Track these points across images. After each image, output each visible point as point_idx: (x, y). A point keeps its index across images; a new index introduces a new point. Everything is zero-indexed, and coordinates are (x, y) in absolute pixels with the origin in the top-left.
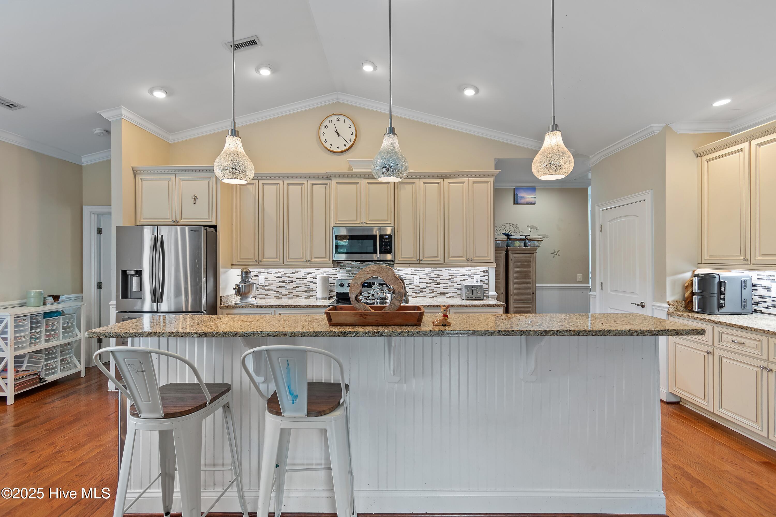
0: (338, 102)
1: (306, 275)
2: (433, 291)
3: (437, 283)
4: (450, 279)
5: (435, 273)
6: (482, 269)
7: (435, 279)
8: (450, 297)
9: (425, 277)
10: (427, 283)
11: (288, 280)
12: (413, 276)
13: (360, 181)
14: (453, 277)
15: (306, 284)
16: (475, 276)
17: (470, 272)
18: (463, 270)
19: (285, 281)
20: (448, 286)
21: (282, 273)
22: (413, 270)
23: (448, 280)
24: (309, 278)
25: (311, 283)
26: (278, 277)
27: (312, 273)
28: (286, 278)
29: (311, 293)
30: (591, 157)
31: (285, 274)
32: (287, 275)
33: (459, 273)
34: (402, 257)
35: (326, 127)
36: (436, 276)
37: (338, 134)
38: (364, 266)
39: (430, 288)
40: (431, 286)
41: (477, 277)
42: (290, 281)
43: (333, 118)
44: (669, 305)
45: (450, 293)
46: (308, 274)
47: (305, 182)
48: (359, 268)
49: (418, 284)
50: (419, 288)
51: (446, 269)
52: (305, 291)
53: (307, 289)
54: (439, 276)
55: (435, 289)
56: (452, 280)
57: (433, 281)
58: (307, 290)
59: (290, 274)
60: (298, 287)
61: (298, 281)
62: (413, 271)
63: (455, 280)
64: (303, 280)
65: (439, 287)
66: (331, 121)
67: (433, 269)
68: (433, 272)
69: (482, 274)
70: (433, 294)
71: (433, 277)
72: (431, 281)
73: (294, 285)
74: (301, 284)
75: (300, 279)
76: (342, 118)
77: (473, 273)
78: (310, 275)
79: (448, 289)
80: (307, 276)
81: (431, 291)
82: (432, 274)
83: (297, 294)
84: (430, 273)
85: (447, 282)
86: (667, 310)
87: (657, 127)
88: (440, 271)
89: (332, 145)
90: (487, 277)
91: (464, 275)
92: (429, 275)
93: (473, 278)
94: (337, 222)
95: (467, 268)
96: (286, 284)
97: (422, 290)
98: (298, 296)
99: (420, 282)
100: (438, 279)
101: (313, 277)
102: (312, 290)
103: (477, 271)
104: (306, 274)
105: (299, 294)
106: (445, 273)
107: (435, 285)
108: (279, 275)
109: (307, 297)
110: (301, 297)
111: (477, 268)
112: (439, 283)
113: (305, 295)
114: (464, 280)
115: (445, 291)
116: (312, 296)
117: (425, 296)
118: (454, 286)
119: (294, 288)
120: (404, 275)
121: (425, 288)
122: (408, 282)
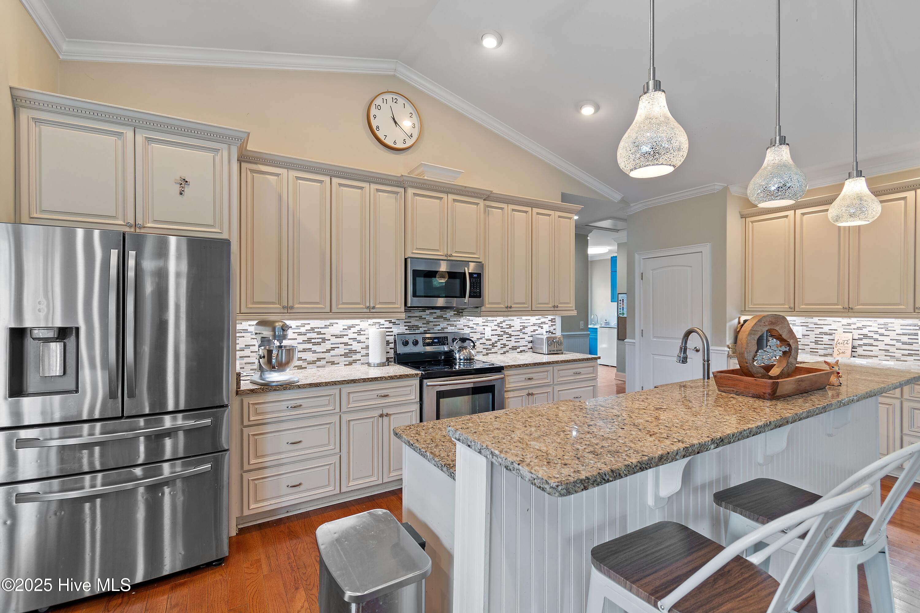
0: (394, 76)
1: (346, 329)
2: (505, 345)
3: (508, 336)
4: (521, 330)
5: (507, 323)
6: (550, 317)
7: (507, 330)
8: (521, 352)
9: (496, 328)
10: (499, 335)
11: (318, 338)
12: (484, 327)
13: (444, 196)
15: (346, 344)
16: (544, 326)
17: (539, 322)
18: (533, 320)
19: (313, 341)
20: (519, 339)
21: (308, 327)
22: (484, 319)
23: (519, 331)
24: (351, 333)
25: (353, 341)
26: (300, 334)
27: (356, 326)
28: (314, 335)
29: (355, 357)
30: (632, 205)
31: (313, 329)
32: (316, 330)
33: (529, 323)
34: (489, 304)
35: (379, 107)
36: (508, 326)
37: (396, 122)
38: (427, 315)
39: (502, 342)
40: (502, 339)
41: (546, 327)
42: (320, 340)
43: (389, 97)
44: (729, 348)
45: (521, 346)
46: (350, 328)
47: (365, 185)
48: (421, 318)
49: (490, 337)
50: (490, 343)
51: (517, 318)
52: (346, 355)
53: (347, 351)
54: (510, 327)
55: (507, 343)
56: (523, 331)
57: (504, 332)
58: (347, 353)
59: (321, 328)
60: (333, 349)
61: (334, 340)
62: (484, 321)
63: (526, 330)
64: (341, 337)
65: (511, 340)
66: (385, 101)
67: (505, 319)
68: (504, 321)
69: (550, 323)
70: (505, 350)
71: (505, 328)
72: (502, 333)
73: (327, 346)
74: (338, 344)
75: (337, 336)
76: (401, 101)
77: (542, 323)
78: (353, 330)
79: (519, 342)
80: (347, 332)
81: (503, 346)
82: (504, 325)
83: (332, 359)
84: (501, 323)
85: (518, 333)
86: (727, 353)
87: (718, 186)
88: (512, 320)
89: (386, 136)
90: (554, 327)
91: (534, 325)
92: (501, 325)
93: (543, 328)
94: (414, 252)
95: (537, 317)
96: (314, 344)
97: (493, 345)
98: (333, 363)
99: (491, 335)
100: (510, 331)
101: (357, 332)
102: (355, 352)
103: (546, 320)
104: (346, 327)
105: (336, 359)
106: (516, 322)
107: (507, 337)
108: (303, 330)
109: (347, 363)
110: (339, 363)
111: (546, 317)
112: (511, 336)
113: (345, 361)
114: (534, 331)
115: (517, 344)
116: (355, 361)
117: (497, 353)
118: (524, 338)
119: (328, 351)
120: (474, 326)
121: (496, 342)
122: (479, 336)
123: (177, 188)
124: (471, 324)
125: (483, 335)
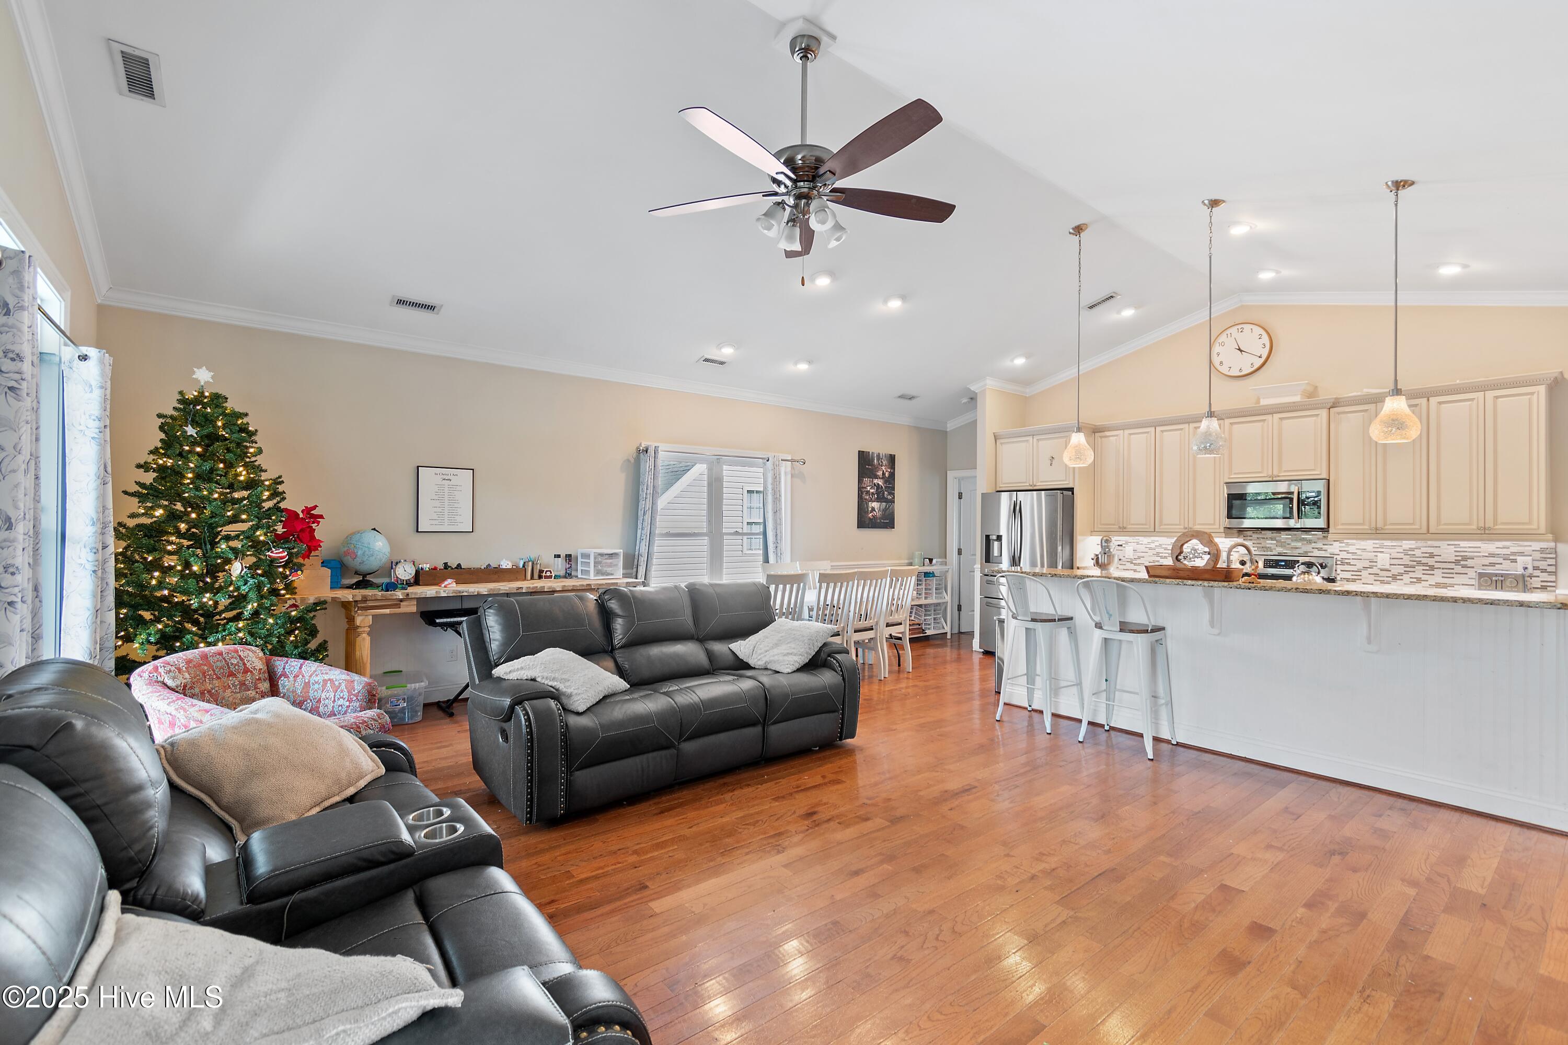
0: (1242, 306)
2: (1419, 580)
3: (1428, 568)
4: (1457, 562)
5: (1424, 550)
6: (1539, 546)
7: (1424, 560)
9: (1401, 555)
10: (1406, 566)
11: (1165, 553)
12: (1376, 554)
13: (1269, 417)
14: (1465, 558)
16: (1520, 559)
17: (1507, 551)
18: (1485, 547)
19: (1161, 555)
20: (1453, 573)
21: (1157, 544)
22: (1376, 544)
23: (1454, 562)
26: (1151, 548)
28: (1161, 550)
31: (1160, 545)
32: (1163, 546)
33: (1480, 552)
34: (1343, 524)
35: (1222, 344)
36: (1427, 555)
37: (1241, 351)
39: (1412, 575)
40: (1414, 572)
41: (1524, 561)
43: (1234, 330)
47: (1185, 426)
49: (1387, 567)
50: (1390, 574)
51: (1448, 545)
54: (1432, 556)
55: (1424, 577)
56: (1462, 563)
57: (1419, 563)
62: (1378, 546)
63: (1469, 563)
65: (1433, 575)
66: (1229, 335)
67: (1420, 544)
68: (1418, 548)
69: (1539, 555)
71: (1420, 557)
72: (1415, 563)
76: (1247, 327)
77: (1514, 553)
79: (1453, 578)
81: (1415, 580)
82: (1417, 552)
84: (1412, 549)
85: (1452, 566)
88: (1436, 547)
89: (1231, 367)
90: (1552, 562)
91: (1492, 555)
92: (1410, 553)
93: (1516, 562)
94: (1232, 477)
95: (1501, 545)
96: (1162, 557)
97: (1394, 577)
99: (1390, 565)
100: (1431, 562)
103: (1527, 550)
106: (1448, 550)
107: (1423, 570)
108: (1153, 546)
111: (1527, 544)
112: (1432, 568)
114: (1493, 564)
115: (1446, 581)
118: (1467, 574)
120: (1359, 552)
121: (1401, 574)
122: (1367, 564)
123: (1050, 462)
124: (1351, 549)
125: (1375, 564)
